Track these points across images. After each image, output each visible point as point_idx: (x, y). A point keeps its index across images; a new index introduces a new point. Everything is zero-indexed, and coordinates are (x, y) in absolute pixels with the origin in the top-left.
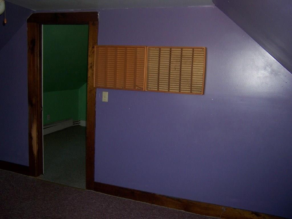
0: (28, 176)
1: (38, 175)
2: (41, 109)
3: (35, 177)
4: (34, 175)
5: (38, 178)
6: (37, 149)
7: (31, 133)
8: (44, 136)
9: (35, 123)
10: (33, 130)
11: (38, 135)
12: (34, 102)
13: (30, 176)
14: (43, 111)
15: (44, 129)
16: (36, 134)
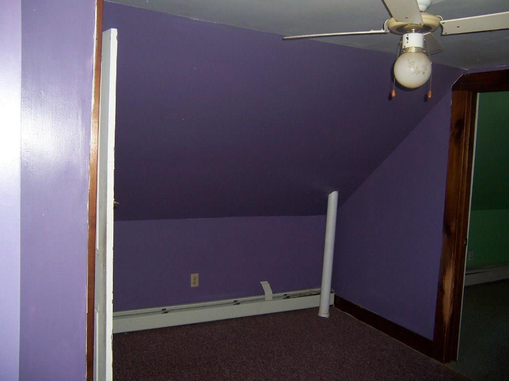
0: (428, 357)
1: (447, 361)
2: (465, 243)
3: (442, 363)
4: (439, 358)
5: (446, 365)
6: (451, 312)
7: (442, 282)
8: (465, 287)
9: (452, 265)
10: (446, 278)
11: (454, 288)
12: (453, 228)
13: (432, 359)
14: (467, 247)
15: (466, 275)
16: (452, 286)
